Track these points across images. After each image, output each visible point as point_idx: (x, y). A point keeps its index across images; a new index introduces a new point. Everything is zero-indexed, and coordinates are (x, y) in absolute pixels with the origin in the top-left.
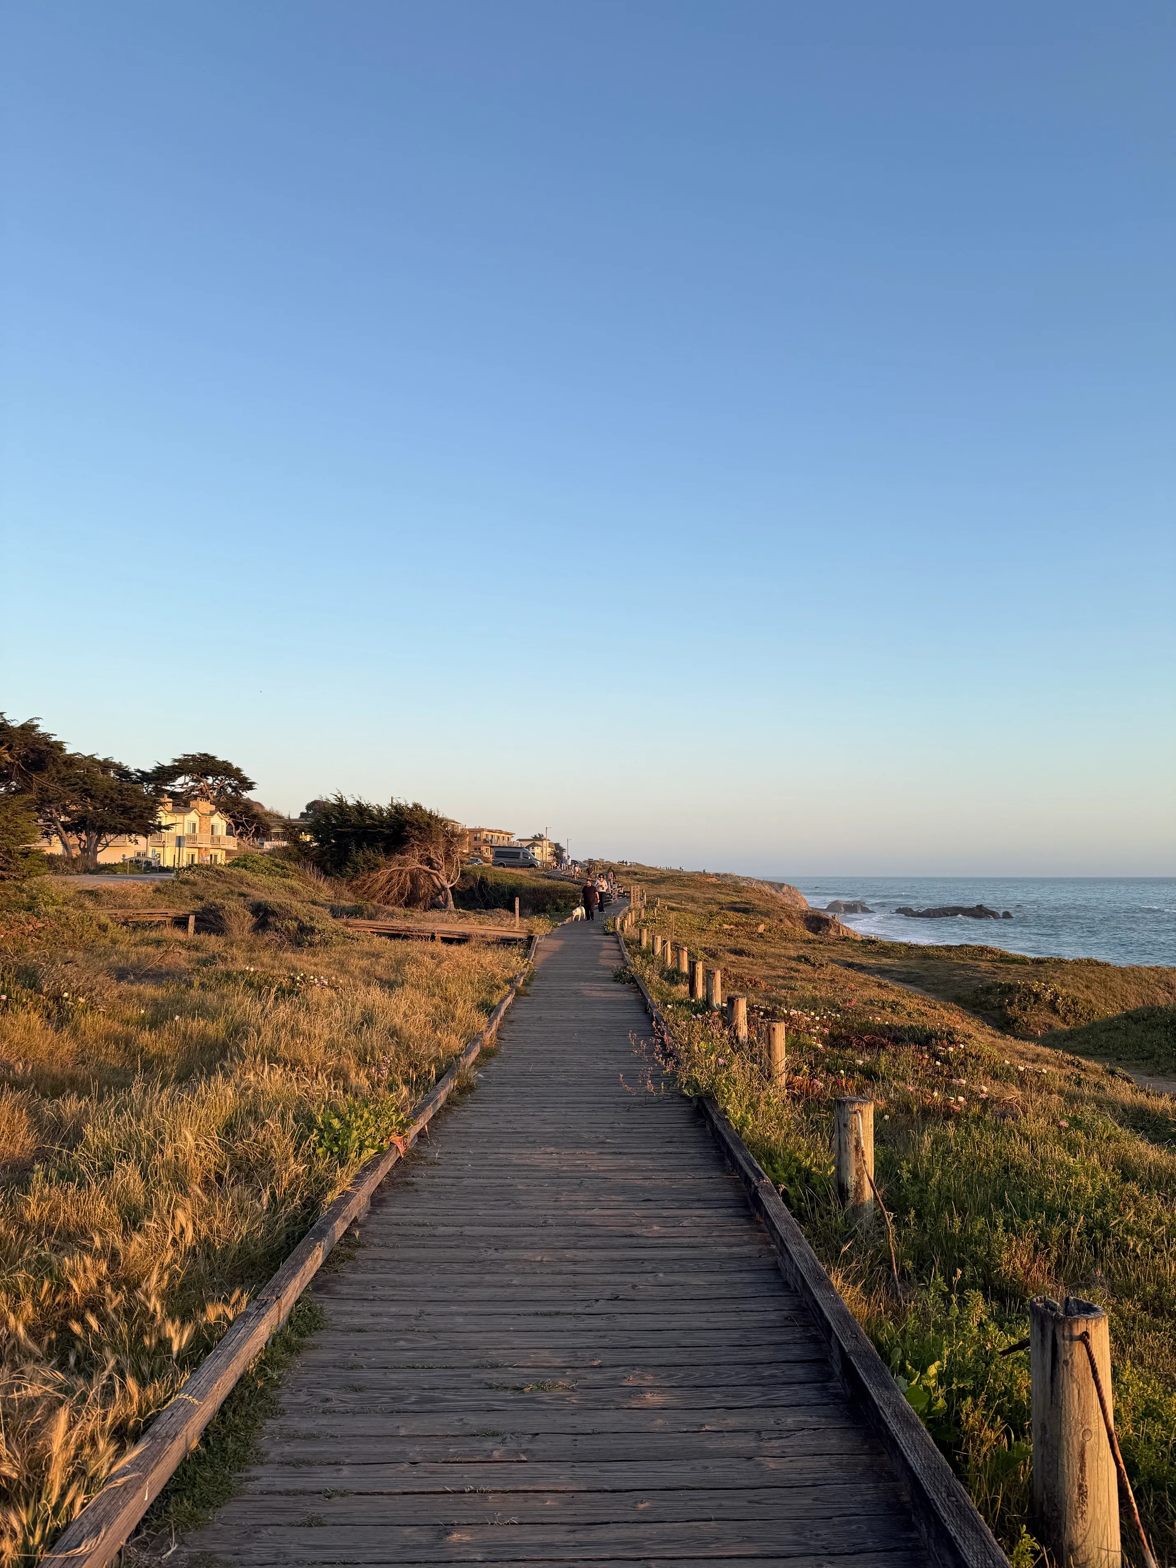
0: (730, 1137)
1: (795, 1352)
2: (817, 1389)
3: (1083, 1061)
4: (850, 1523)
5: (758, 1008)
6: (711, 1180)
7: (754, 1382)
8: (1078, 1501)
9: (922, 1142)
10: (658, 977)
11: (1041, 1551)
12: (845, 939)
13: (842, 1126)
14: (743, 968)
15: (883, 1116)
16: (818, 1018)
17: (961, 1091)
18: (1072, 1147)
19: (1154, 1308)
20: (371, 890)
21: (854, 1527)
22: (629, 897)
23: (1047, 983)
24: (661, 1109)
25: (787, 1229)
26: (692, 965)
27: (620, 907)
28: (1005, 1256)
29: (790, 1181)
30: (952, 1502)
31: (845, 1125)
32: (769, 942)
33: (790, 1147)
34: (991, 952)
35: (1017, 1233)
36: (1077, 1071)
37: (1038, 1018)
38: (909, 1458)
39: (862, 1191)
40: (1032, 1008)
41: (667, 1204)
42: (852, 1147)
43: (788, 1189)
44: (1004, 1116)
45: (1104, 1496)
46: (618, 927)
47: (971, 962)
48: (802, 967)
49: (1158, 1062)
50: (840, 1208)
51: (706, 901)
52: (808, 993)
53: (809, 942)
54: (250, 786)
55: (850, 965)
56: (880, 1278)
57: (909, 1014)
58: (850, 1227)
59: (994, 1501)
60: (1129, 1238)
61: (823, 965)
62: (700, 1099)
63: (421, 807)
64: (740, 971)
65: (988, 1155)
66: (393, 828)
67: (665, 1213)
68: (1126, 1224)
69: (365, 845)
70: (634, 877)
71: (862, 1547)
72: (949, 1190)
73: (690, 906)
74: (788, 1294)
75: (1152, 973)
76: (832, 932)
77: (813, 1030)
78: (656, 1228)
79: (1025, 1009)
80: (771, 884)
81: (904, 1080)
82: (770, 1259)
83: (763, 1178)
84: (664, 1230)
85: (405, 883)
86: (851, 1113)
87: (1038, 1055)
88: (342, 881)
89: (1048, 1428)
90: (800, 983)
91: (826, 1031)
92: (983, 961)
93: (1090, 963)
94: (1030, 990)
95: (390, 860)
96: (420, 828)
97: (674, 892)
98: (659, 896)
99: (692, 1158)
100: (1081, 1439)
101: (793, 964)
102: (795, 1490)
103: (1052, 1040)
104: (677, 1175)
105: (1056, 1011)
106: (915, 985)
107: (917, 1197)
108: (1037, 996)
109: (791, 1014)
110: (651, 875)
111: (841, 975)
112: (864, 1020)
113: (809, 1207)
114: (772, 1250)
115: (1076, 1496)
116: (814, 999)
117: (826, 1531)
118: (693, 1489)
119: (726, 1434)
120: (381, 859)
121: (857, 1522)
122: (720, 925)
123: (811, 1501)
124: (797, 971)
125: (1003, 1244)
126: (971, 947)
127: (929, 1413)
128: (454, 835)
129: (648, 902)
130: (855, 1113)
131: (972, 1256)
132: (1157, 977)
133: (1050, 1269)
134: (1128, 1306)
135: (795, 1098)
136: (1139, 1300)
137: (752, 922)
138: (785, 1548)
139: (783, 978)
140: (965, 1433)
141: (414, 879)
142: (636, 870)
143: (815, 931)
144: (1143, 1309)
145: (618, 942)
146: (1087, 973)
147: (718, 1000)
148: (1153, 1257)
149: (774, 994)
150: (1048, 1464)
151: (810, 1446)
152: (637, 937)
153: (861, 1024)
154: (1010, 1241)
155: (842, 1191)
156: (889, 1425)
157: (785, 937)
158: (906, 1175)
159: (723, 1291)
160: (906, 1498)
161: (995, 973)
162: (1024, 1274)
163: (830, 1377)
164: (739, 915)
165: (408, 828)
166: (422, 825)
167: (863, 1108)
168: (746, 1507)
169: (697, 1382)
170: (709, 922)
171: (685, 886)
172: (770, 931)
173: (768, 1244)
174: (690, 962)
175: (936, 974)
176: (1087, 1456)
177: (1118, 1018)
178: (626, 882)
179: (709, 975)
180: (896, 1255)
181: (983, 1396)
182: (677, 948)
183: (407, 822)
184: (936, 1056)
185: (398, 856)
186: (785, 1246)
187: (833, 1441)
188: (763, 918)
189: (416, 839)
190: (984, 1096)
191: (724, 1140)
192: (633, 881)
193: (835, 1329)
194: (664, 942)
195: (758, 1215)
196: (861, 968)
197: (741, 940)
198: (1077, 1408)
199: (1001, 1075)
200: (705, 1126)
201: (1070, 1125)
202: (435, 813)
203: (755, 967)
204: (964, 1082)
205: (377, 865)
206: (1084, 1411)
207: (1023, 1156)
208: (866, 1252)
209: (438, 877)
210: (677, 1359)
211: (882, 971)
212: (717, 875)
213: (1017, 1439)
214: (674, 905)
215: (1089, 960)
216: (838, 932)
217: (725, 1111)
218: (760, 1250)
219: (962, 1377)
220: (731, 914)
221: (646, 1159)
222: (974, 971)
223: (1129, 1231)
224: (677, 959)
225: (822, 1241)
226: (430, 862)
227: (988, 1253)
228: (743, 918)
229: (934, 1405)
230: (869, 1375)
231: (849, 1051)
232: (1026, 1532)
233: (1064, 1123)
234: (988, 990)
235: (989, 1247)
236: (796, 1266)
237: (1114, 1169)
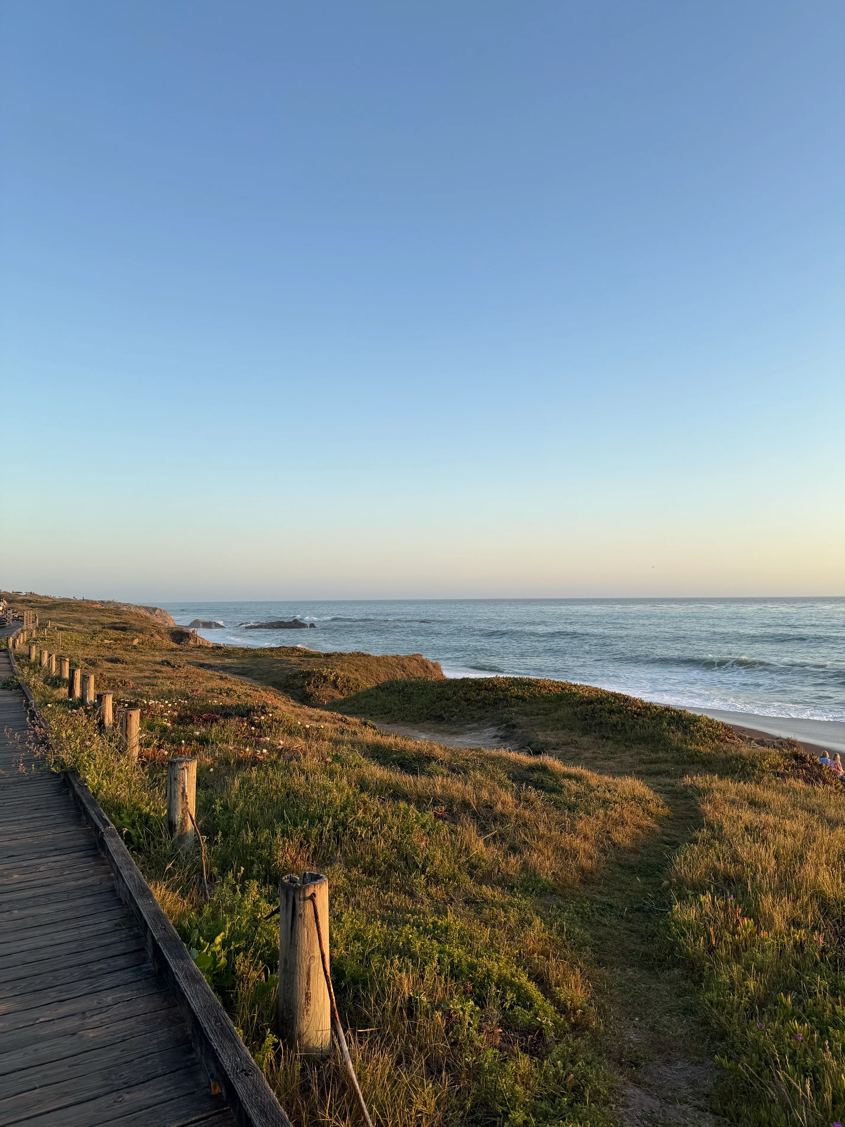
0: (86, 799)
1: (121, 948)
2: (133, 971)
3: (348, 718)
4: (147, 1060)
5: (124, 702)
6: (68, 833)
7: (86, 977)
8: (305, 1004)
9: (234, 784)
10: (42, 683)
11: (279, 1043)
12: (200, 647)
13: (172, 780)
14: (117, 672)
15: (209, 769)
16: (170, 705)
17: (264, 745)
18: (331, 774)
19: (370, 871)
21: (149, 1063)
22: (22, 621)
23: (332, 669)
24: (33, 785)
25: (122, 860)
26: (72, 672)
27: (13, 629)
28: (281, 853)
29: (133, 825)
30: (218, 1026)
31: (175, 779)
32: (141, 652)
33: (135, 800)
34: (299, 650)
35: (290, 837)
36: (343, 725)
37: (326, 693)
38: (192, 1004)
39: (186, 824)
40: (322, 686)
41: (28, 857)
42: (180, 794)
43: (131, 831)
44: (291, 759)
45: (321, 996)
46: (11, 645)
47: (285, 658)
48: (164, 669)
49: (393, 715)
50: (169, 839)
51: (91, 622)
52: (166, 687)
53: (173, 650)
55: (202, 665)
56: (194, 883)
57: (239, 697)
58: (176, 850)
59: (253, 1018)
60: (359, 828)
61: (180, 667)
62: (66, 773)
64: (113, 675)
65: (277, 786)
67: (25, 864)
68: (358, 820)
70: (29, 604)
71: (153, 1075)
72: (248, 814)
73: (77, 627)
74: (120, 907)
75: (395, 659)
76: (191, 642)
77: (166, 714)
78: (15, 876)
79: (317, 687)
80: (147, 608)
81: (227, 742)
82: (109, 884)
83: (109, 825)
84: (23, 877)
86: (179, 770)
87: (321, 717)
89: (288, 961)
90: (161, 681)
91: (176, 714)
92: (293, 656)
93: (359, 655)
94: (321, 674)
97: (64, 616)
98: (50, 619)
99: (54, 819)
100: (308, 963)
101: (158, 667)
102: (108, 1048)
103: (333, 706)
104: (40, 833)
105: (336, 687)
106: (248, 676)
107: (226, 822)
108: (325, 677)
109: (150, 703)
110: (44, 603)
111: (193, 673)
112: (205, 703)
113: (145, 842)
114: (112, 877)
115: (303, 1001)
116: (170, 691)
117: (127, 1072)
118: (24, 1069)
119: (56, 1021)
121: (152, 1058)
122: (102, 641)
123: (120, 1053)
124: (160, 672)
125: (280, 845)
126: (286, 647)
127: (215, 970)
129: (40, 625)
130: (183, 769)
131: (259, 857)
132: (397, 661)
133: (308, 857)
134: (355, 872)
135: (143, 765)
136: (361, 868)
137: (128, 637)
138: (95, 1092)
139: (148, 678)
140: (237, 978)
142: (31, 599)
143: (178, 642)
144: (363, 873)
145: (8, 657)
146: (356, 662)
147: (91, 698)
148: (371, 838)
149: (139, 690)
150: (287, 985)
151: (123, 1013)
152: (27, 652)
153: (203, 706)
154: (284, 842)
155: (171, 826)
156: (181, 984)
157: (154, 647)
158: (218, 808)
159: (68, 915)
160: (190, 1032)
161: (300, 665)
162: (292, 863)
163: (144, 960)
164: (118, 632)
167: (189, 765)
168: (67, 1071)
169: (37, 988)
170: (92, 638)
171: (73, 611)
172: (142, 643)
173: (109, 873)
174: (70, 670)
175: (261, 667)
176: (312, 973)
177: (372, 689)
178: (21, 608)
179: (85, 679)
180: (207, 866)
181: (252, 950)
182: (60, 660)
184: (252, 724)
186: (120, 872)
187: (141, 1006)
188: (138, 634)
190: (280, 747)
191: (82, 802)
192: (27, 608)
193: (149, 925)
194: (50, 655)
195: (103, 853)
196: (210, 667)
197: (118, 651)
198: (306, 943)
199: (294, 732)
200: (69, 794)
201: (333, 760)
203: (127, 671)
204: (268, 739)
206: (311, 945)
207: (300, 785)
208: (185, 867)
210: (22, 974)
211: (225, 668)
212: (102, 602)
213: (271, 973)
214: (63, 626)
215: (358, 653)
216: (196, 642)
217: (85, 781)
218: (101, 879)
219: (238, 940)
220: (110, 632)
221: (13, 825)
222: (287, 664)
223: (359, 824)
224: (60, 668)
225: (154, 864)
227: (270, 853)
228: (121, 635)
229: (218, 963)
230: (171, 954)
231: (191, 726)
232: (270, 1033)
233: (329, 760)
234: (295, 676)
235: (270, 849)
236: (127, 886)
237: (355, 785)
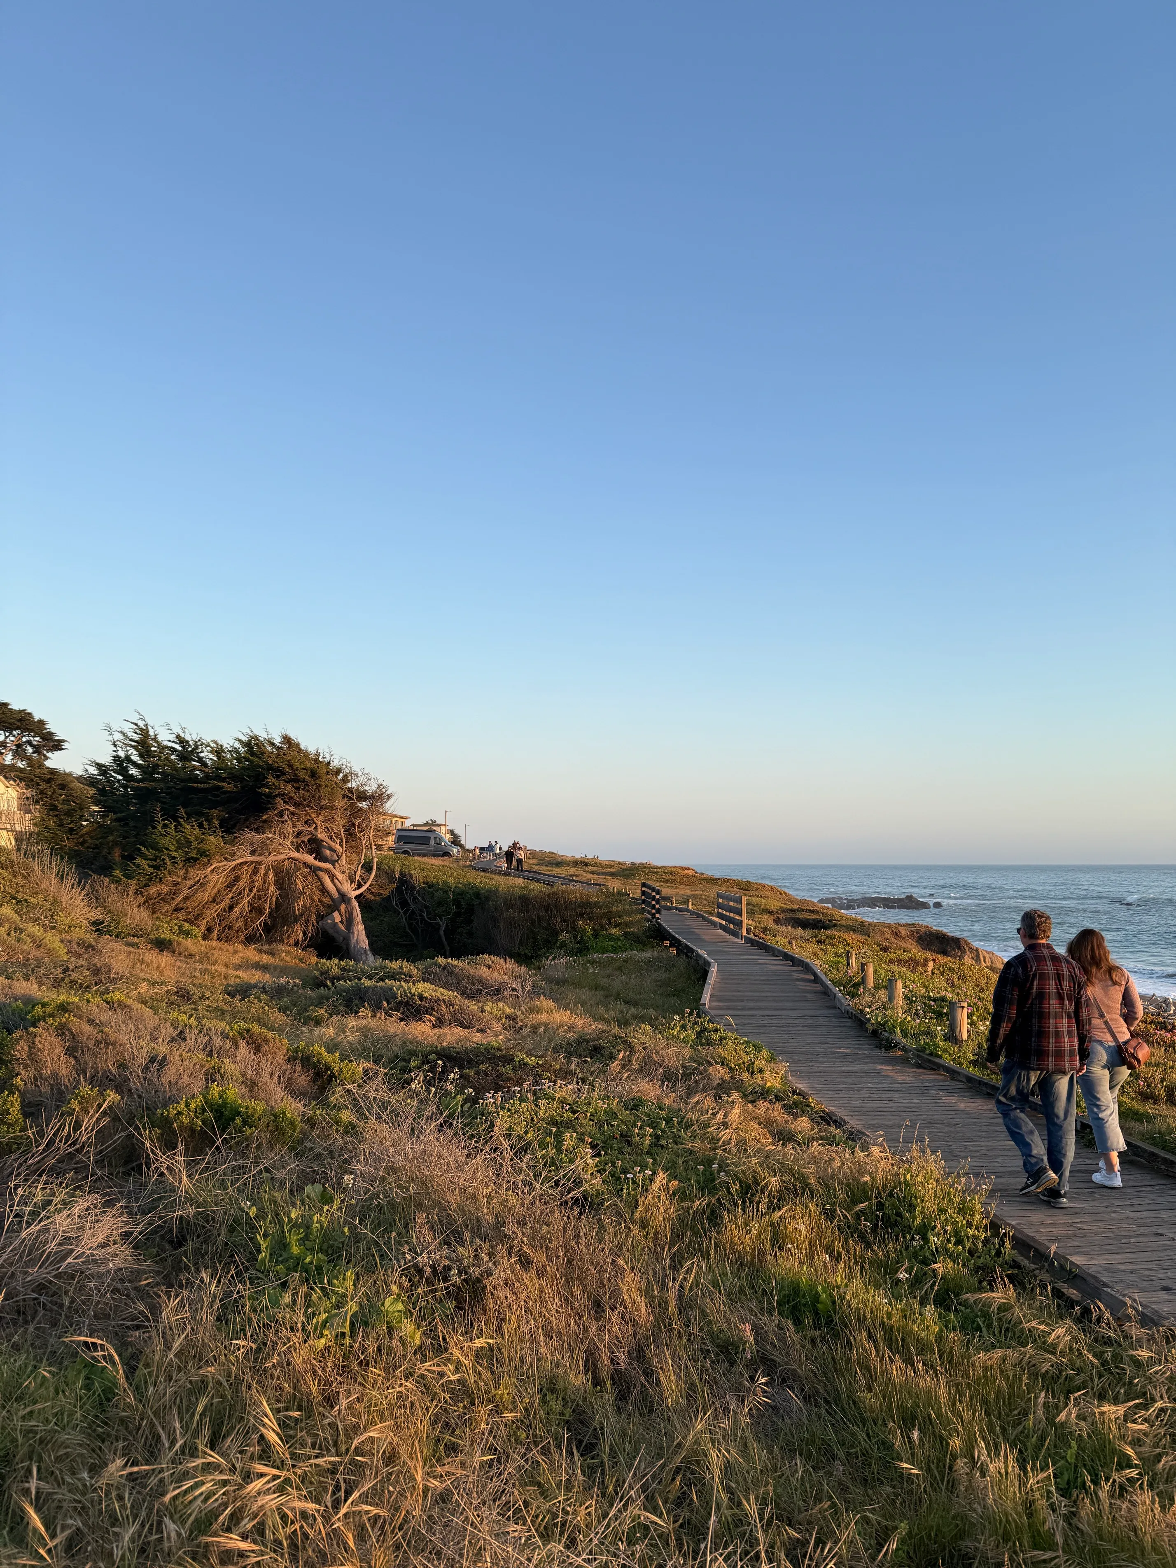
20: (190, 904)
54: (58, 746)
63: (298, 745)
66: (242, 780)
69: (182, 812)
85: (264, 889)
88: (127, 886)
95: (232, 843)
96: (295, 780)
120: (213, 841)
128: (362, 796)
141: (283, 879)
165: (271, 780)
166: (302, 774)
183: (270, 768)
185: (250, 835)
189: (288, 800)
202: (325, 757)
205: (203, 853)
209: (332, 877)
226: (315, 847)
